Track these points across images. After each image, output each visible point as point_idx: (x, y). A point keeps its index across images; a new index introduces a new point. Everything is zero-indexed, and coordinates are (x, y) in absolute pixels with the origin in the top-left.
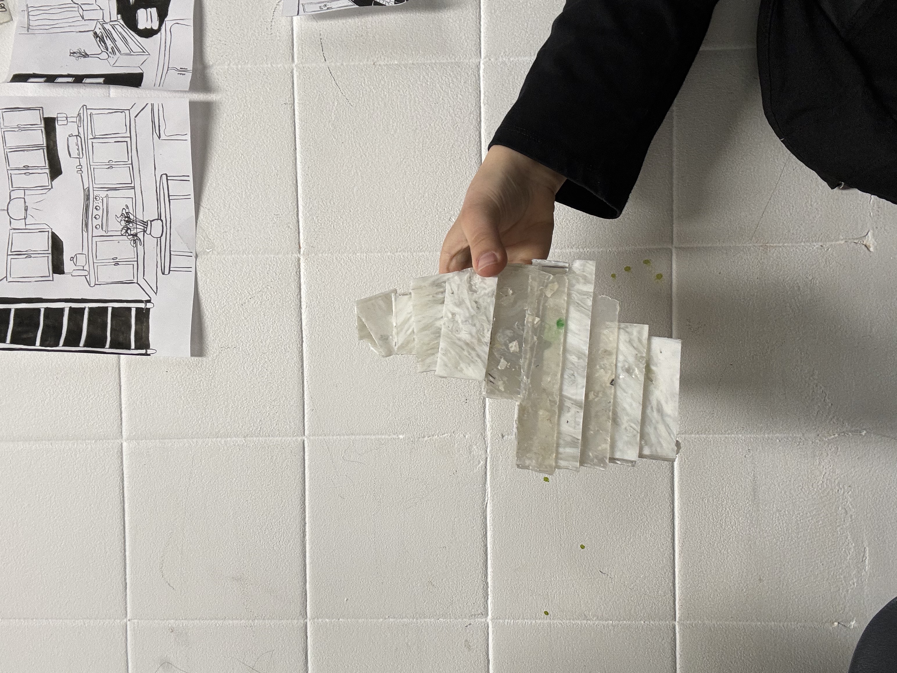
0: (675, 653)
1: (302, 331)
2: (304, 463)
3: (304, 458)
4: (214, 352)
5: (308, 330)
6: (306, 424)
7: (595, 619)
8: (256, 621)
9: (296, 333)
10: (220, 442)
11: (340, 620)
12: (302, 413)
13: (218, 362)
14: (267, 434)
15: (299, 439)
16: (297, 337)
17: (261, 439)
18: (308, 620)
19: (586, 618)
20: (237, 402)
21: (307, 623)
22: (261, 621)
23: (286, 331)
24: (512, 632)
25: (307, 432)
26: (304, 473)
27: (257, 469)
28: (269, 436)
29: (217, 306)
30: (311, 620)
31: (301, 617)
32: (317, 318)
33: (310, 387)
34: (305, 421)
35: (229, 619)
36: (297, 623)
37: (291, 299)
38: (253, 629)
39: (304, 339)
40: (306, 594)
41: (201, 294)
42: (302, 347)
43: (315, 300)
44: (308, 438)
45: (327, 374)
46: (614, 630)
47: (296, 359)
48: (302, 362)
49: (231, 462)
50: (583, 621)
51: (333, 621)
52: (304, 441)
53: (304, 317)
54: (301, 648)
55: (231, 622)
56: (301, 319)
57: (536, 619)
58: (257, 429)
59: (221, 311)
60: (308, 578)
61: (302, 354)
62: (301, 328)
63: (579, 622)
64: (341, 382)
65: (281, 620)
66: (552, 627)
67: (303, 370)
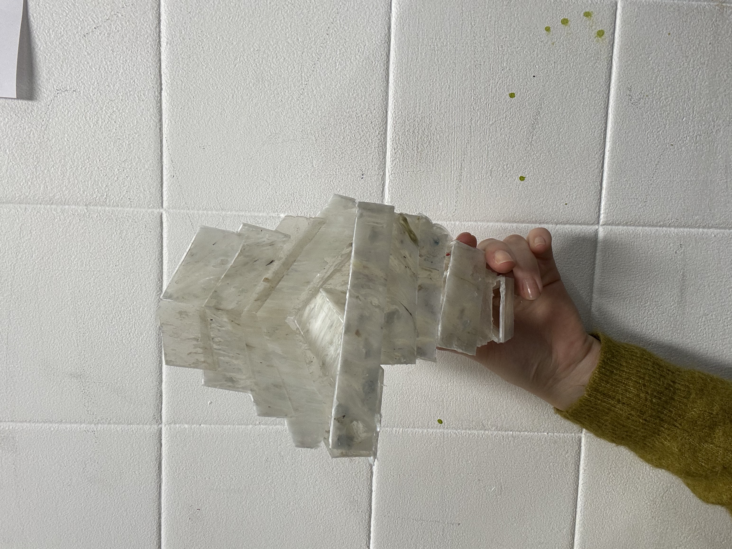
0: (579, 467)
1: (160, 76)
2: (162, 242)
3: (162, 235)
4: (48, 96)
5: (168, 75)
6: (165, 193)
7: (494, 428)
8: (100, 425)
9: (153, 76)
10: (55, 210)
11: (202, 425)
12: (159, 179)
13: (53, 108)
14: (115, 204)
15: (156, 211)
16: (154, 82)
17: (107, 208)
18: (163, 425)
19: (484, 428)
20: (76, 160)
21: (161, 428)
22: (106, 426)
23: (140, 74)
24: (400, 442)
25: (165, 204)
26: (161, 254)
27: (102, 245)
28: (118, 206)
29: (52, 36)
30: (167, 426)
31: (155, 421)
32: (180, 59)
33: (170, 147)
34: (164, 190)
35: (66, 422)
36: (150, 428)
37: (147, 32)
38: (96, 434)
39: (163, 87)
40: (161, 396)
41: (32, 19)
42: (161, 96)
43: (178, 35)
44: (166, 211)
45: (192, 133)
46: (514, 442)
47: (153, 110)
48: (161, 115)
49: (69, 236)
50: (480, 431)
51: (193, 427)
52: (162, 214)
53: (163, 57)
54: (154, 458)
55: (68, 426)
56: (160, 60)
57: (429, 428)
58: (102, 196)
59: (58, 43)
60: (164, 377)
61: (161, 105)
62: (160, 72)
63: (476, 432)
64: (210, 143)
65: (131, 424)
66: (446, 436)
67: (161, 125)
